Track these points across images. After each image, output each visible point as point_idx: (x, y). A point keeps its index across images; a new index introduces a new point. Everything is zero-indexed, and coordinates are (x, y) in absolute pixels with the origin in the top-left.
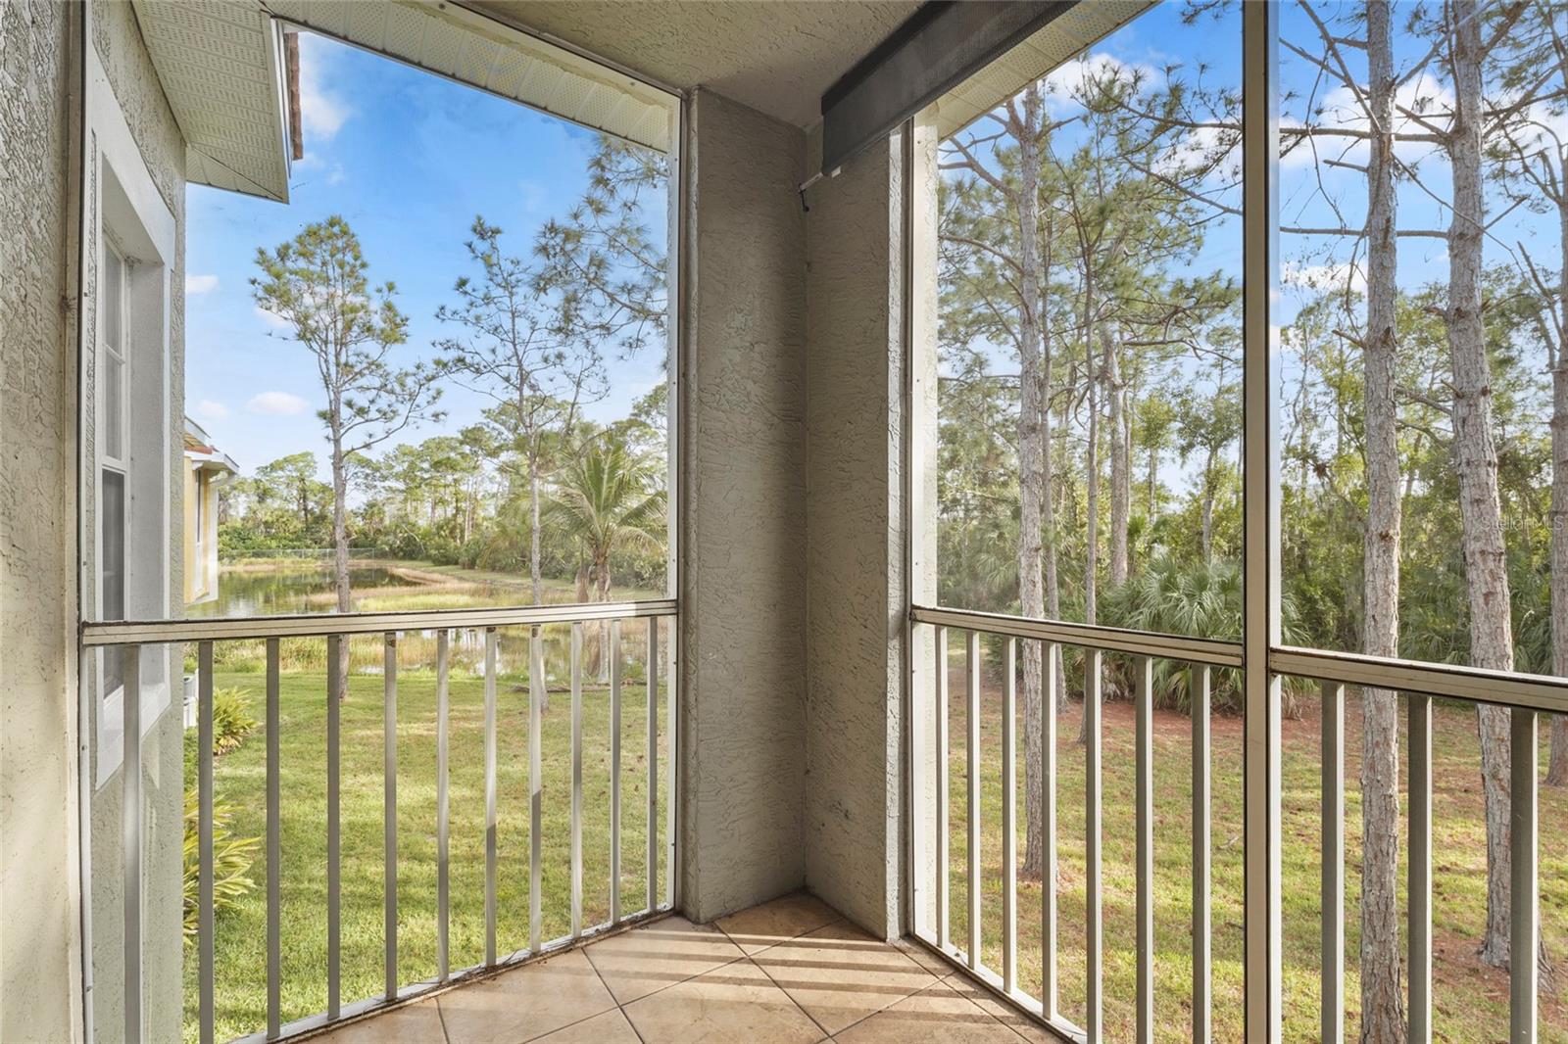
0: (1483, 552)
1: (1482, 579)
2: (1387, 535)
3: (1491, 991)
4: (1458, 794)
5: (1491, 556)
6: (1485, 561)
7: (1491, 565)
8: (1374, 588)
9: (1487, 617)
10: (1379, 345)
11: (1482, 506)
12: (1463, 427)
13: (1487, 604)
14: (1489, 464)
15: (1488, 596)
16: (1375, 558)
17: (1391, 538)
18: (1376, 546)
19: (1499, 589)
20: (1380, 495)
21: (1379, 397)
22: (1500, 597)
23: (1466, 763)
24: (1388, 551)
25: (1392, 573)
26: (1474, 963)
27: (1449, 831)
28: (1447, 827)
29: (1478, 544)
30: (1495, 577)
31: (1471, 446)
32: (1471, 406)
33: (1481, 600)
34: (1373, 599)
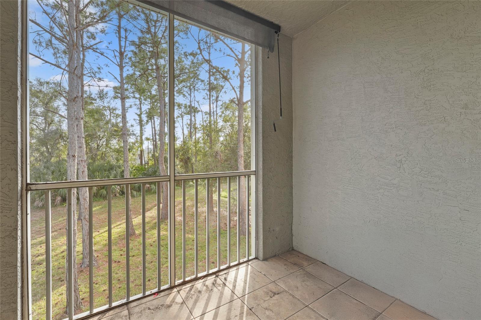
0: (82, 161)
1: (81, 168)
2: (74, 156)
3: (86, 273)
4: (58, 231)
5: (84, 162)
6: (82, 163)
7: (84, 164)
8: (71, 171)
9: (83, 177)
10: (72, 101)
11: (82, 149)
12: (77, 127)
13: (83, 174)
14: (83, 138)
15: (83, 172)
16: (71, 162)
17: (75, 156)
18: (71, 159)
19: (85, 170)
20: (72, 144)
21: (72, 116)
22: (85, 172)
23: (57, 222)
24: (74, 160)
25: (75, 166)
26: (81, 269)
27: (60, 242)
28: (59, 241)
29: (81, 158)
30: (84, 167)
31: (79, 132)
32: (79, 122)
33: (81, 174)
34: (70, 174)
